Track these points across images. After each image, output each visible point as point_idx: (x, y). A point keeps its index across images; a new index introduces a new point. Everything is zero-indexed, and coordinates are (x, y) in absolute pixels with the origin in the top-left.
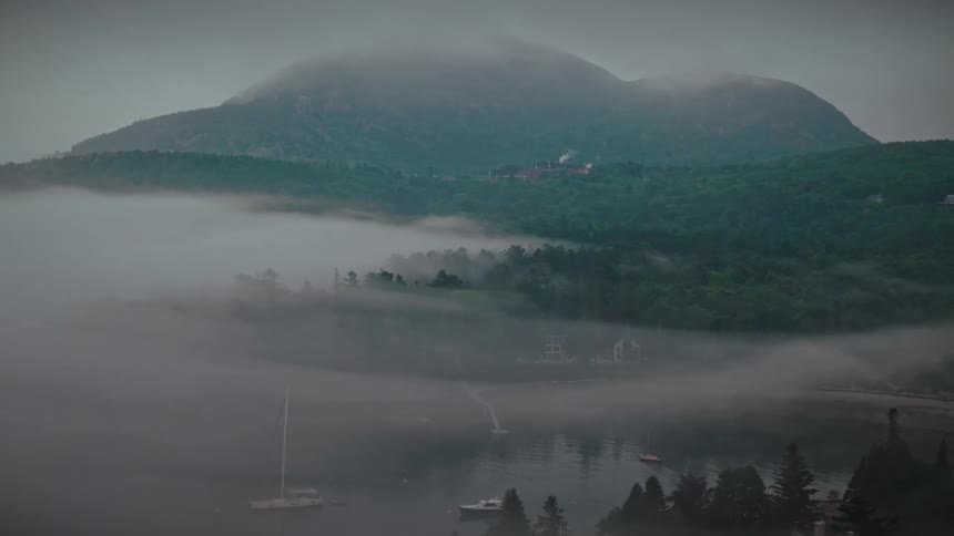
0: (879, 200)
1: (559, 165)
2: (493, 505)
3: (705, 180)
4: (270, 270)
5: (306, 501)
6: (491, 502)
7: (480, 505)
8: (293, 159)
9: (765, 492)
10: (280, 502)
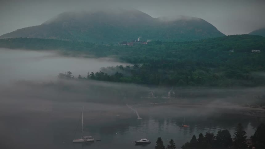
0: (233, 51)
1: (138, 42)
2: (145, 140)
3: (181, 46)
4: (69, 72)
5: (89, 140)
6: (144, 139)
7: (141, 141)
8: (63, 40)
9: (231, 137)
10: (81, 140)
